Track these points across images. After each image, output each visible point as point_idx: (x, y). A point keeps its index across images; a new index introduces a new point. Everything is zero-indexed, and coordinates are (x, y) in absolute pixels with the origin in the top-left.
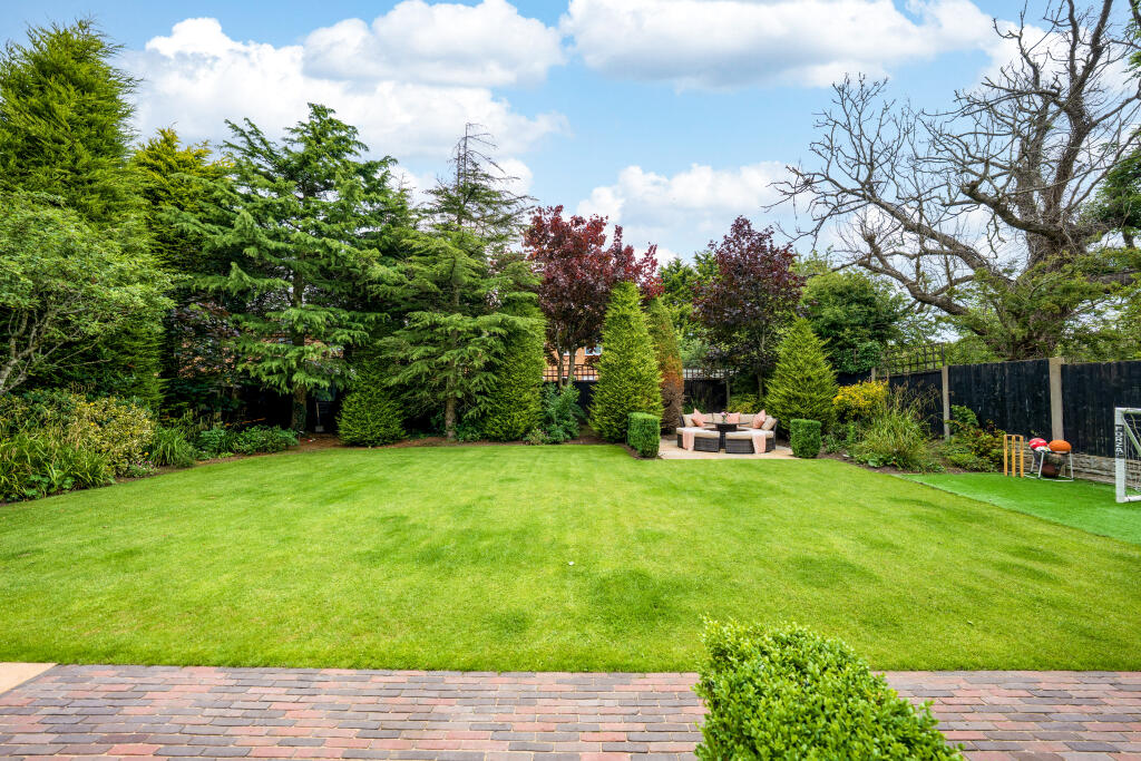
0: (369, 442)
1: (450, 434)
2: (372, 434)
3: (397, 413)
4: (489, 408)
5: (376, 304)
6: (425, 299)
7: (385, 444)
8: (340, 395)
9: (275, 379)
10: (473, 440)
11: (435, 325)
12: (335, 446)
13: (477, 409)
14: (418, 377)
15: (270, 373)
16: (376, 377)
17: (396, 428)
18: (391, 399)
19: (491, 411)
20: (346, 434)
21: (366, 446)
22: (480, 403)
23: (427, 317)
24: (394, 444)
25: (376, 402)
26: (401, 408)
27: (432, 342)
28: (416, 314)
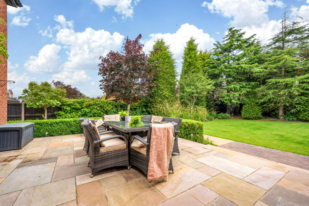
0: (251, 118)
1: (281, 118)
2: (252, 116)
3: (260, 110)
4: (302, 109)
5: (254, 79)
6: (272, 75)
7: (256, 119)
8: (241, 105)
9: (227, 102)
10: (293, 120)
11: (277, 83)
12: (240, 119)
13: (295, 109)
14: (270, 99)
15: (226, 100)
16: (253, 100)
17: (260, 115)
18: (258, 106)
19: (303, 110)
20: (244, 116)
21: (250, 119)
22: (297, 107)
23: (273, 80)
24: (258, 120)
25: (253, 107)
26: (262, 109)
27: (276, 88)
28: (270, 80)
